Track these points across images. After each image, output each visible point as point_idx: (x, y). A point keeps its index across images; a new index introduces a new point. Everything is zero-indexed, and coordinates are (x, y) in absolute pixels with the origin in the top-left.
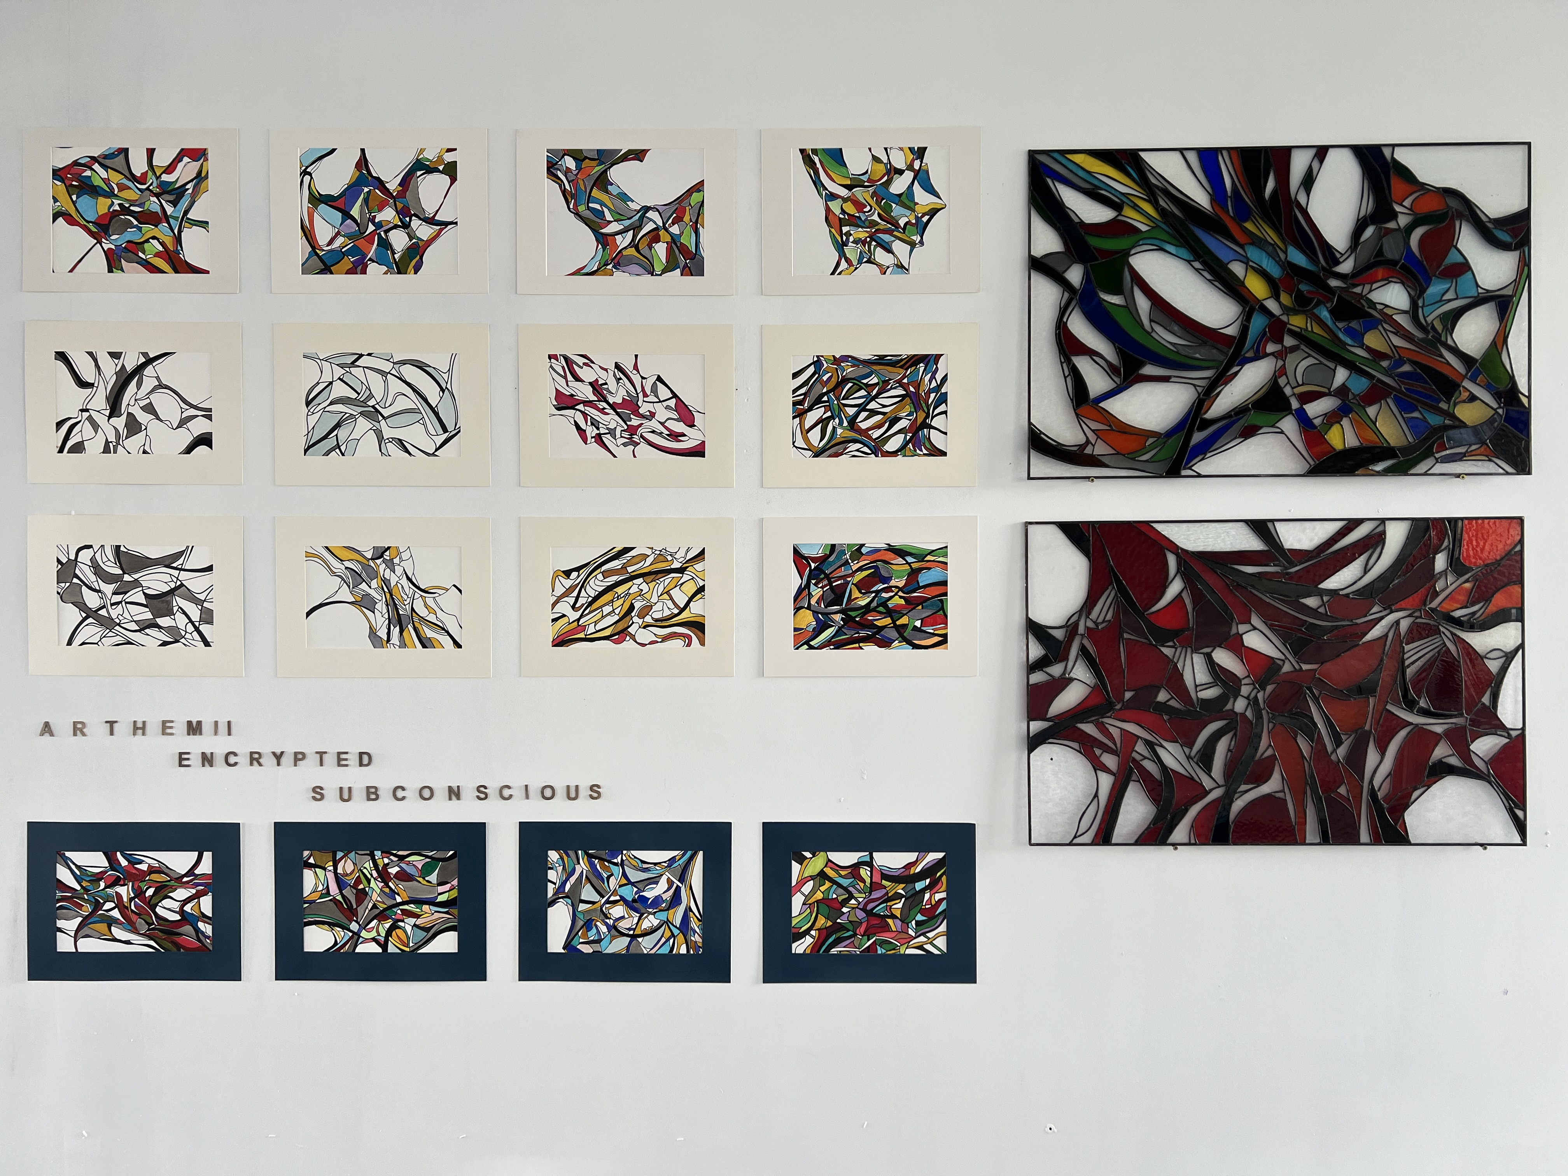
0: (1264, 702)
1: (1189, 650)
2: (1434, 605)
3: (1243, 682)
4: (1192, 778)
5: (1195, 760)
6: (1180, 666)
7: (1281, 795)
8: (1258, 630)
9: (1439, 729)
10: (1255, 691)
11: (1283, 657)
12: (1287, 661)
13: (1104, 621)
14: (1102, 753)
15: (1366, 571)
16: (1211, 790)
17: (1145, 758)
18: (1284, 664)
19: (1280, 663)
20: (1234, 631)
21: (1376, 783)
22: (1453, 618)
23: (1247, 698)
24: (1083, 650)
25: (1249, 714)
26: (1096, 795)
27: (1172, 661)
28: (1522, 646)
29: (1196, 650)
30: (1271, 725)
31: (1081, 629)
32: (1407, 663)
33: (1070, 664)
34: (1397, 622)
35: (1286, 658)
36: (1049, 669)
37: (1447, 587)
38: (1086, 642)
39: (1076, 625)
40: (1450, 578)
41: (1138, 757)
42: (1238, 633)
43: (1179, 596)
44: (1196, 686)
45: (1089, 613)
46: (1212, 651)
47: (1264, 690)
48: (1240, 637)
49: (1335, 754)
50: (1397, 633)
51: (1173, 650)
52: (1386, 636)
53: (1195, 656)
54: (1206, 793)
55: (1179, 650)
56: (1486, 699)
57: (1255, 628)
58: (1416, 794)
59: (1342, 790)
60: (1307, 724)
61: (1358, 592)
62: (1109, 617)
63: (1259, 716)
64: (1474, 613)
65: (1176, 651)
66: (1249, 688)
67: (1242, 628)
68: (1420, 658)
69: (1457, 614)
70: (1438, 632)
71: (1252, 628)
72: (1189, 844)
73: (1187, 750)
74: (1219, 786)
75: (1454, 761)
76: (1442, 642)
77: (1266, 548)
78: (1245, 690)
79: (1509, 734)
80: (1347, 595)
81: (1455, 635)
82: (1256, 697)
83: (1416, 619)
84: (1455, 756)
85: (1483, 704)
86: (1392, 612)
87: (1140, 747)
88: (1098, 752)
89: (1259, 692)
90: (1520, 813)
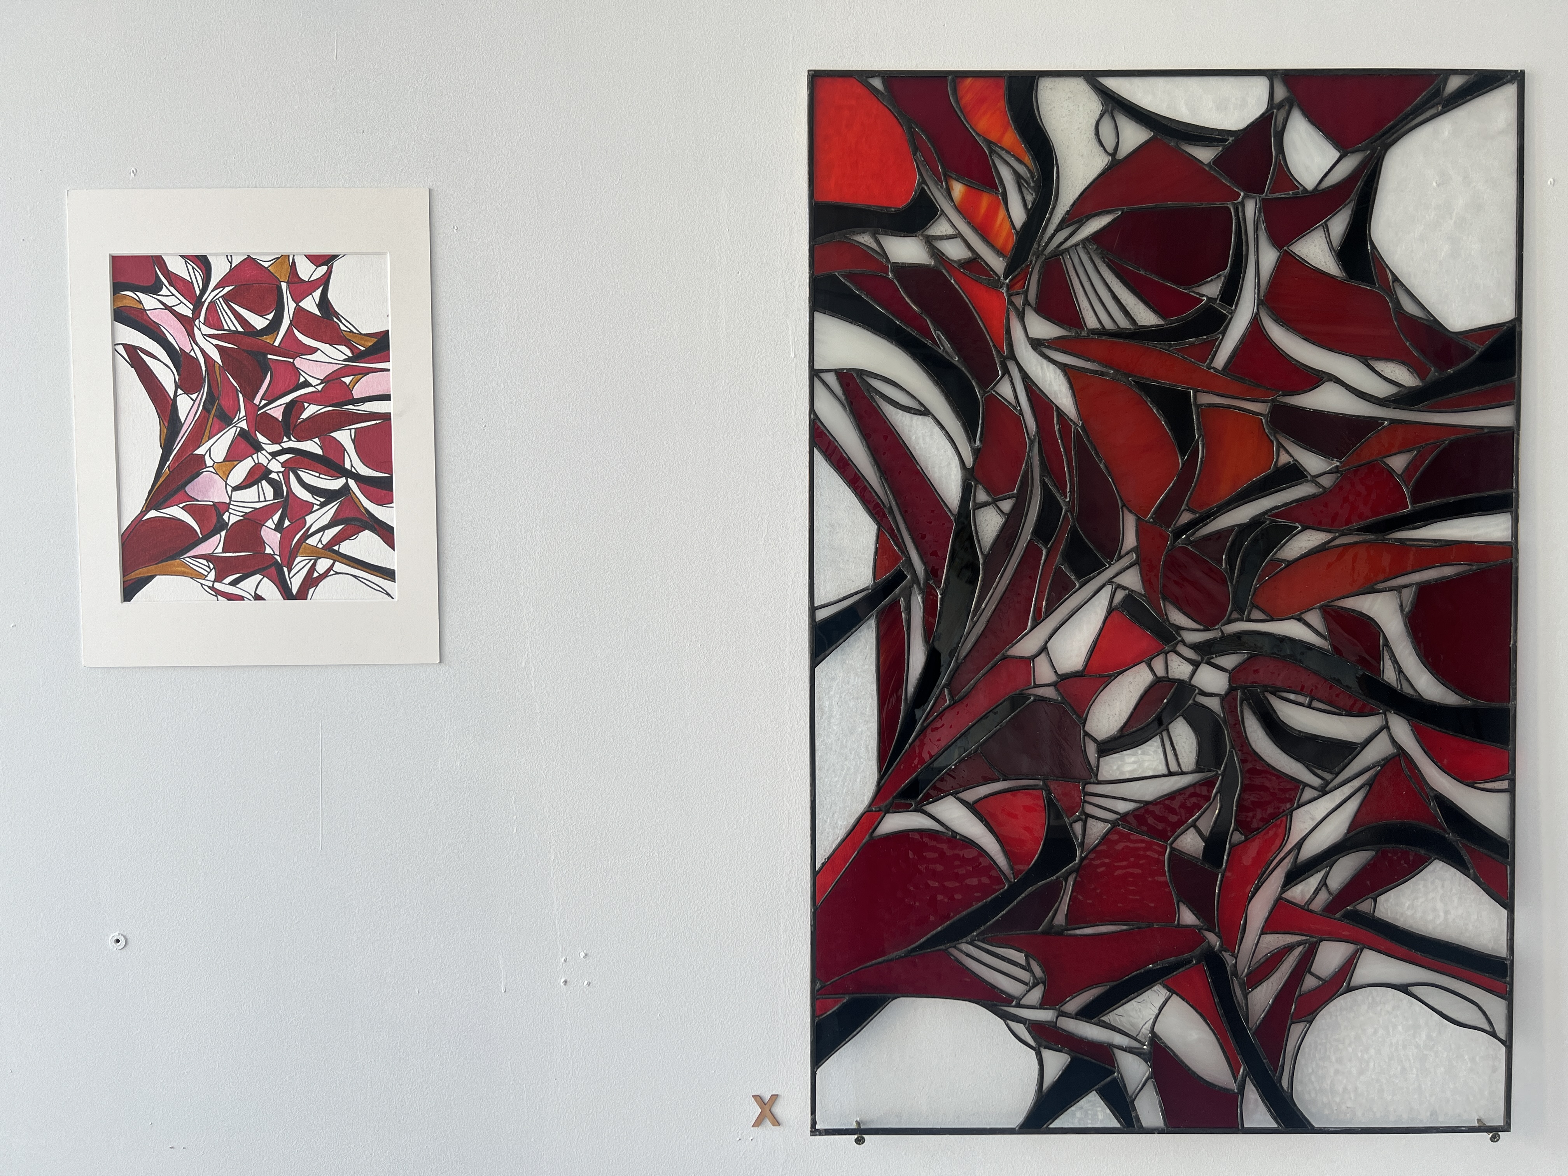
0: (1206, 629)
1: (1091, 788)
2: (998, 264)
3: (1160, 672)
4: (1370, 783)
5: (1328, 776)
6: (1123, 807)
7: (1408, 595)
8: (1047, 642)
9: (1269, 257)
10: (1181, 649)
11: (1108, 589)
12: (1118, 580)
13: (1027, 968)
14: (1313, 975)
15: (924, 412)
16: (1394, 742)
17: (1323, 883)
18: (1124, 588)
19: (1120, 595)
20: (1050, 693)
21: (1382, 390)
22: (1025, 225)
23: (1196, 665)
24: (1090, 1013)
25: (1230, 661)
26: (1404, 988)
27: (1114, 823)
28: (1092, 78)
29: (1092, 774)
30: (1257, 614)
31: (1045, 1015)
32: (1124, 323)
33: (1119, 1039)
34: (1037, 344)
35: (1110, 581)
36: (1132, 1085)
37: (958, 235)
38: (1073, 1005)
39: (1035, 1028)
40: (940, 228)
41: (1323, 898)
42: (1054, 685)
43: (973, 808)
44: (1171, 774)
45: (1009, 999)
46: (1094, 740)
47: (1179, 628)
48: (1063, 680)
49: (1319, 480)
50: (1056, 344)
51: (1090, 821)
52: (1065, 368)
53: (1104, 774)
54: (1400, 755)
55: (1090, 809)
56: (1205, 155)
57: (1044, 649)
58: (1409, 307)
59: (1398, 463)
60: (1255, 540)
61: (970, 428)
62: (1019, 957)
63: (1236, 642)
64: (1018, 178)
65: (1093, 817)
66: (1174, 659)
67: (1043, 673)
68: (1115, 297)
69: (1018, 215)
70: (1059, 253)
71: (1043, 656)
72: (1511, 791)
73: (1308, 794)
74: (1386, 727)
75: (1339, 224)
76: (1080, 249)
77: (872, 623)
78: (1180, 669)
79: (1280, 106)
80: (976, 452)
81: (1063, 221)
82: (1195, 647)
83: (1029, 304)
84: (1329, 224)
85: (1217, 161)
86: (1013, 357)
87: (1302, 892)
88: (1310, 983)
89: (1183, 642)
90: (1454, 83)
